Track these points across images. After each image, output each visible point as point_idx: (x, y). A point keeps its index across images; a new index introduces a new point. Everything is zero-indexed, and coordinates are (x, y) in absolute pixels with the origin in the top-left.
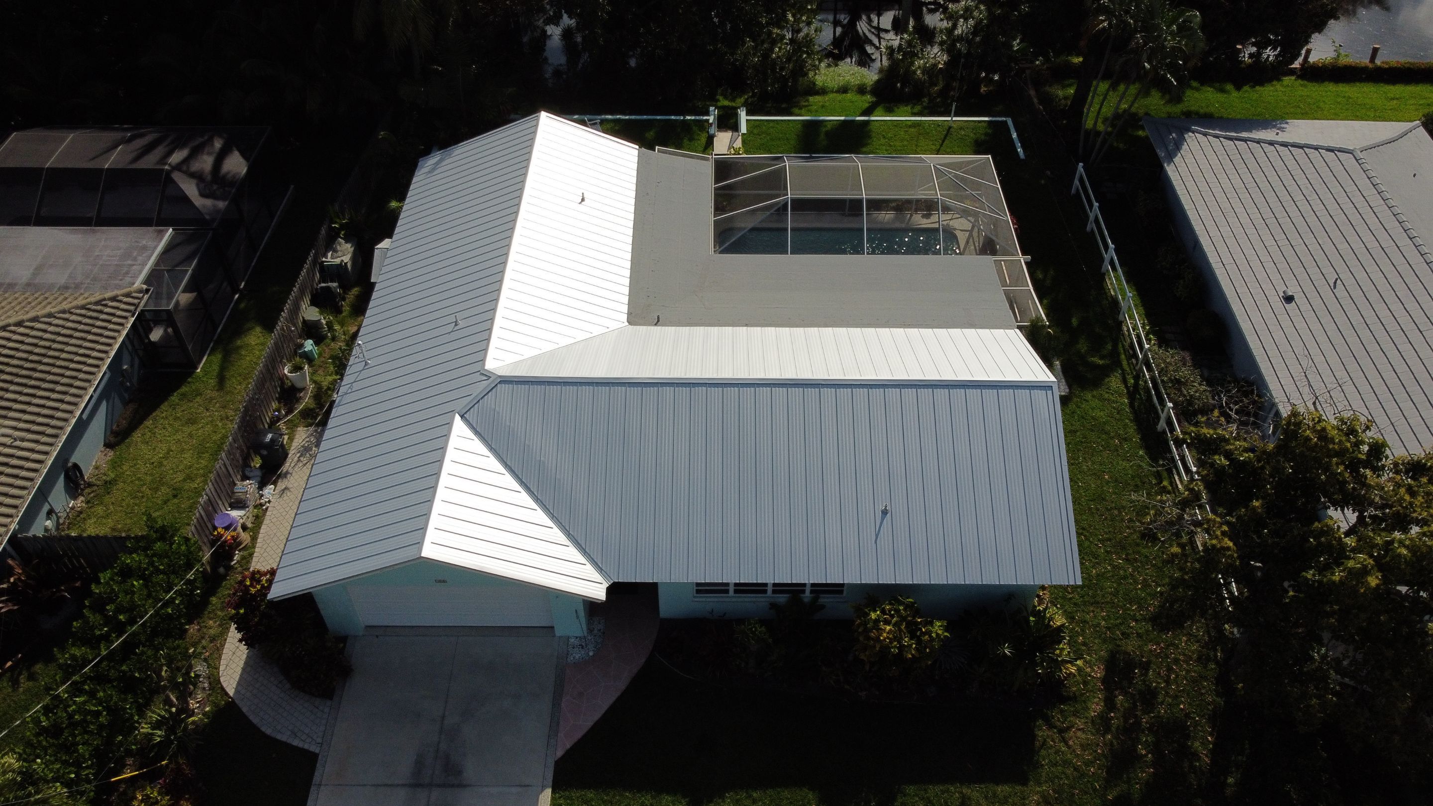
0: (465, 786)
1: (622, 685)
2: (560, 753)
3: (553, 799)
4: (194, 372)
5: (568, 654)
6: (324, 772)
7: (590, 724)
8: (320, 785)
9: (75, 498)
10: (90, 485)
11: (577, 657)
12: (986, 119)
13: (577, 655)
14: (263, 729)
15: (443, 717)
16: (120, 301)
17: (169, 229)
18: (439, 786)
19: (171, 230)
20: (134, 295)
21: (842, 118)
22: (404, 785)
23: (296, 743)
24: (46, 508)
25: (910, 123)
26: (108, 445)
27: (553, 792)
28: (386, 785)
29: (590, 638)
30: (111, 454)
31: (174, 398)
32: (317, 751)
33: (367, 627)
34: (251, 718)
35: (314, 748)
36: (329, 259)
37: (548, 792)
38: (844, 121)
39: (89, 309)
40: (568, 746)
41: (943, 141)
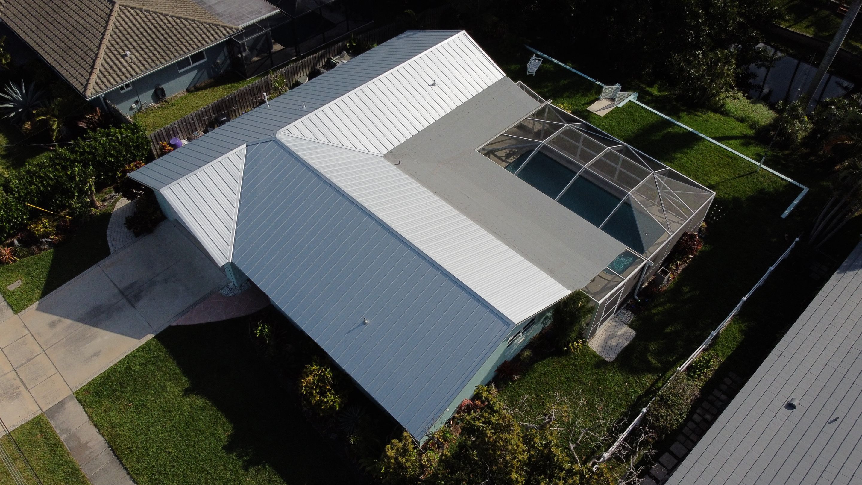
0: (134, 307)
1: (224, 317)
2: (174, 324)
3: (152, 339)
4: (245, 79)
5: (223, 288)
6: (105, 262)
7: (196, 322)
8: (99, 265)
9: (156, 102)
10: (167, 102)
11: (225, 292)
12: (790, 180)
13: (225, 291)
14: (108, 231)
15: (157, 275)
16: (225, 29)
17: (277, 10)
18: (127, 299)
19: (279, 10)
20: (234, 30)
21: (690, 129)
22: (119, 289)
23: (110, 244)
24: (136, 98)
25: (730, 155)
26: (188, 91)
27: (155, 337)
28: (114, 284)
29: (238, 288)
30: (186, 94)
31: (228, 86)
32: (111, 253)
33: (176, 220)
34: (109, 224)
35: (112, 251)
36: (334, 59)
37: (153, 336)
38: (690, 132)
39: (210, 26)
40: (180, 324)
41: (738, 177)
